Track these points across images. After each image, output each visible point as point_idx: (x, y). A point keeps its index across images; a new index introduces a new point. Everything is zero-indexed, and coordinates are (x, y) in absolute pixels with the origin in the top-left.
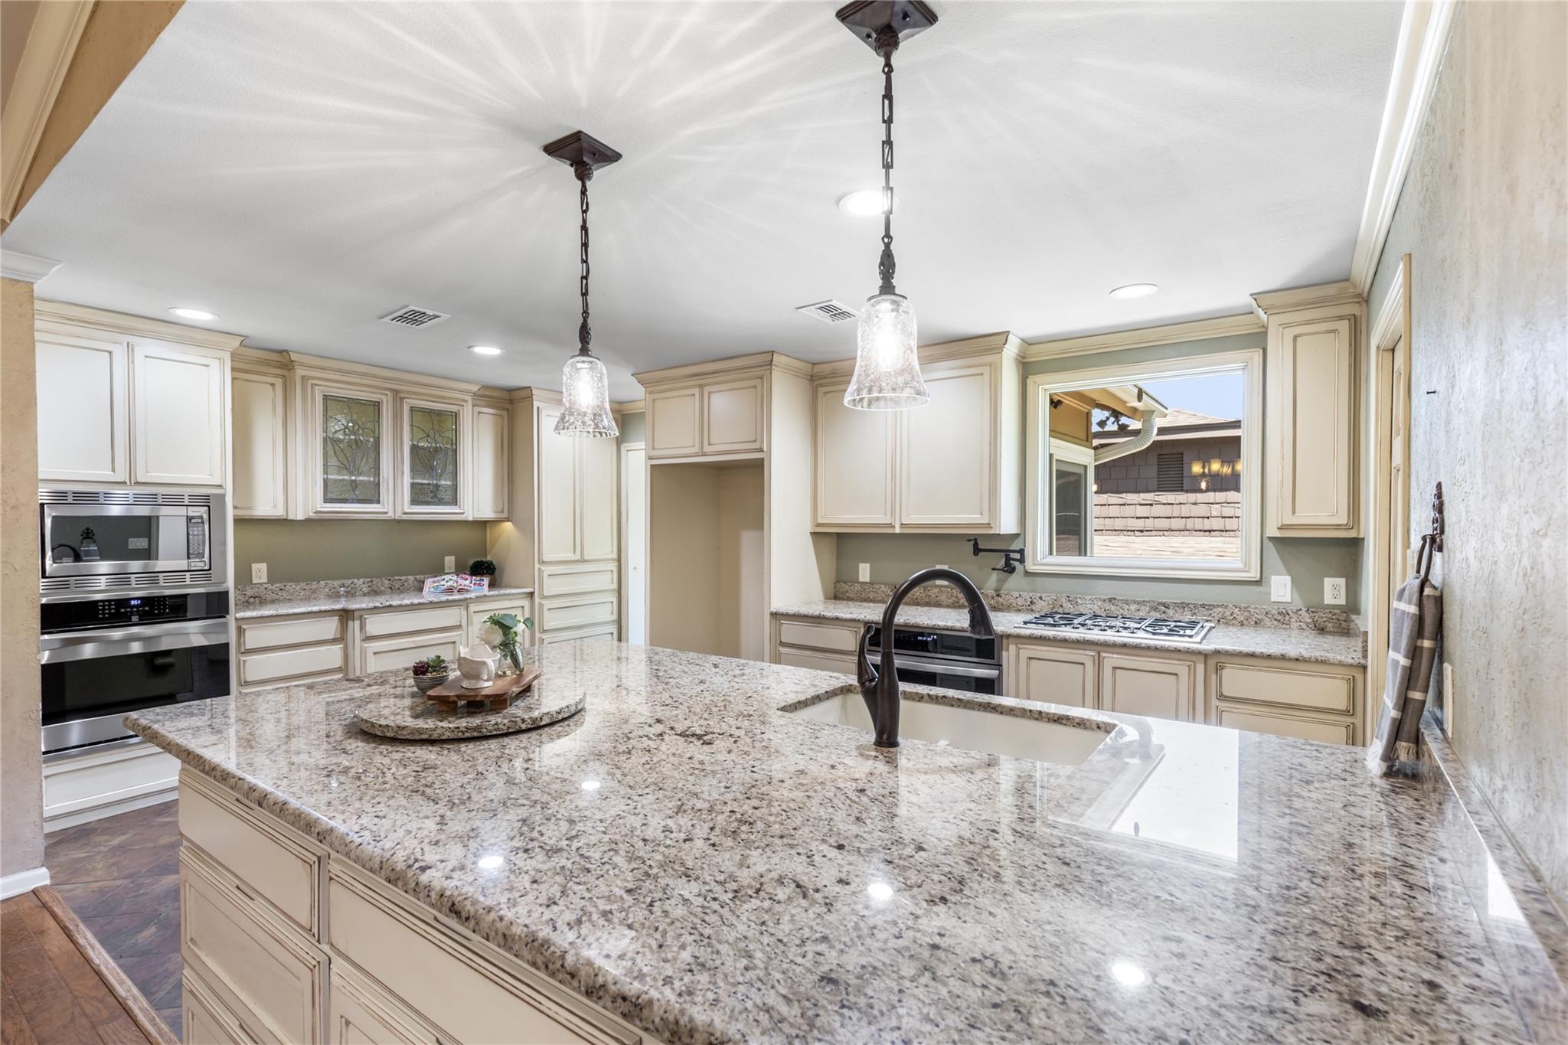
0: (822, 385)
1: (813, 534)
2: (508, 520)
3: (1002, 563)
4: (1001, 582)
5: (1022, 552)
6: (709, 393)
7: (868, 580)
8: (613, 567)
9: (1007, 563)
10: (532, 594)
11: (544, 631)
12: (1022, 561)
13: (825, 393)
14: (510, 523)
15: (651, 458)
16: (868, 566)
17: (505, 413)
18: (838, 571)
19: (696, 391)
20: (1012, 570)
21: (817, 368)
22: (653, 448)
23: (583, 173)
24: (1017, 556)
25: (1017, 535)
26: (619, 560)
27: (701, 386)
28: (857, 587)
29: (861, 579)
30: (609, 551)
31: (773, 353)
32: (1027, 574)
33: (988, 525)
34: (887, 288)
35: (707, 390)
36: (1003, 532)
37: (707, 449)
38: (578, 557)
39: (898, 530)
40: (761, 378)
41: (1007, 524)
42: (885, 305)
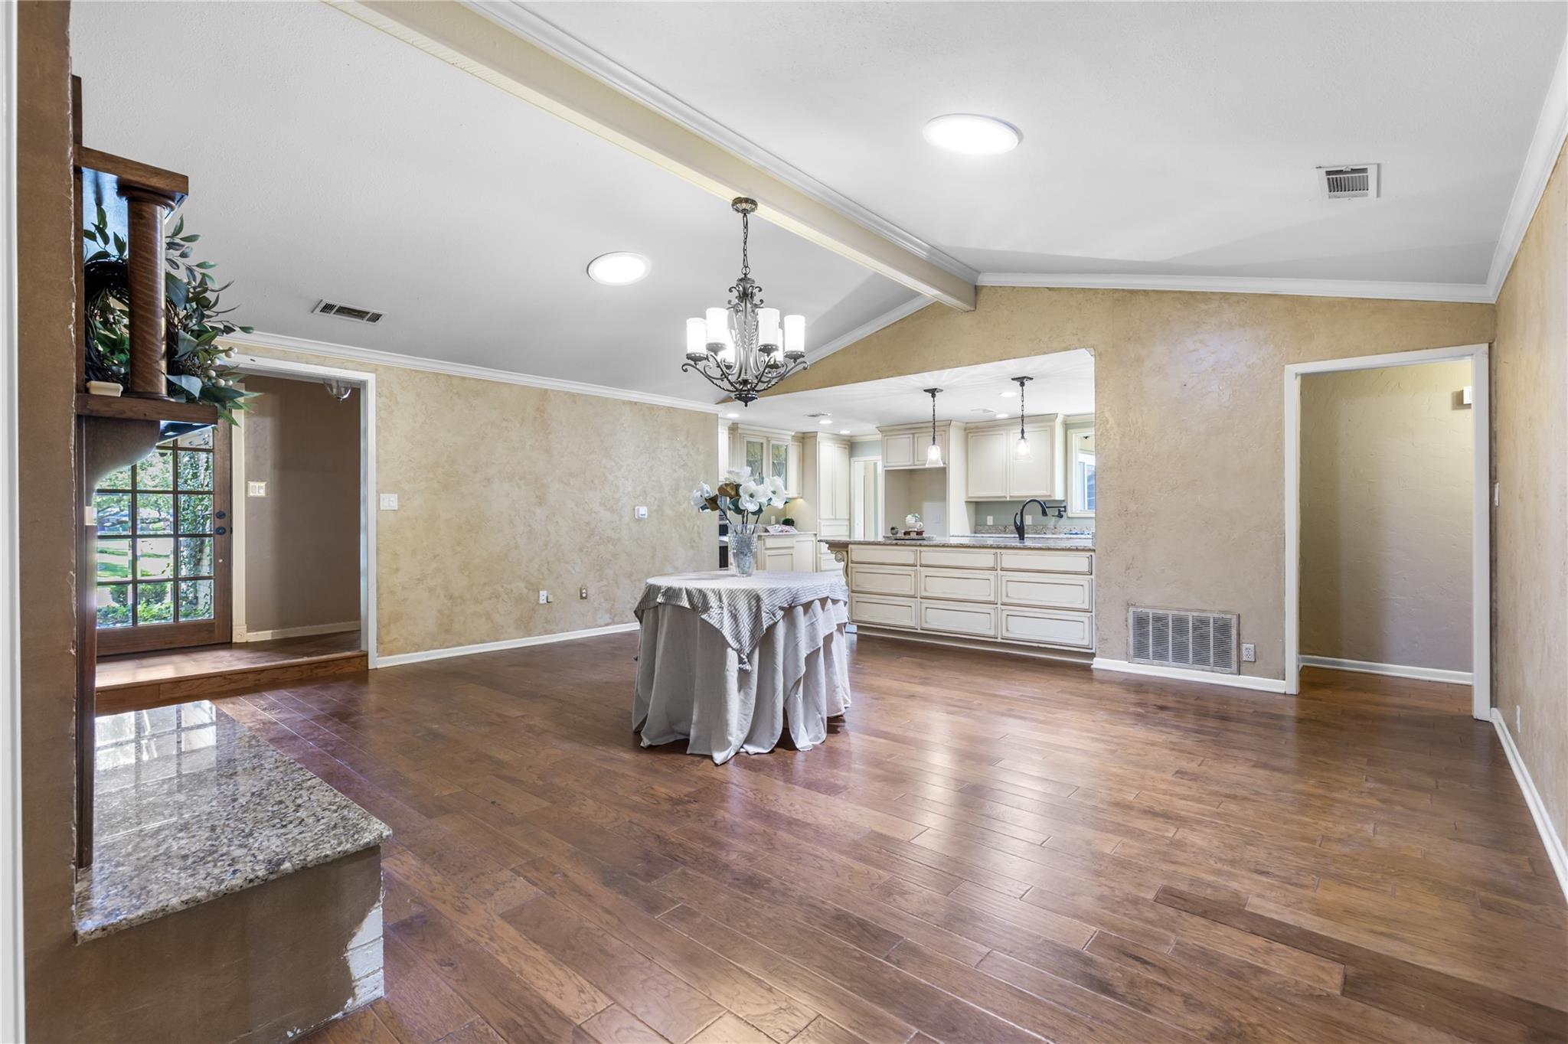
0: (970, 433)
1: (966, 502)
2: (801, 498)
3: (1057, 514)
4: (1057, 522)
5: (1065, 507)
6: (918, 438)
7: (992, 524)
8: (847, 523)
9: (1059, 513)
10: (816, 535)
11: (821, 554)
12: (1065, 511)
13: (972, 436)
14: (801, 500)
15: (885, 467)
16: (991, 517)
17: (801, 444)
18: (976, 521)
19: (911, 436)
20: (1061, 517)
21: (968, 425)
22: (887, 462)
23: (933, 396)
24: (1063, 509)
25: (1064, 501)
26: (850, 520)
27: (913, 434)
28: (987, 528)
29: (988, 524)
30: (845, 515)
31: (951, 421)
32: (1068, 518)
33: (1050, 496)
34: (1023, 437)
35: (916, 436)
36: (1057, 499)
37: (916, 463)
38: (833, 517)
39: (1008, 499)
40: (945, 431)
41: (1059, 495)
42: (1023, 441)
